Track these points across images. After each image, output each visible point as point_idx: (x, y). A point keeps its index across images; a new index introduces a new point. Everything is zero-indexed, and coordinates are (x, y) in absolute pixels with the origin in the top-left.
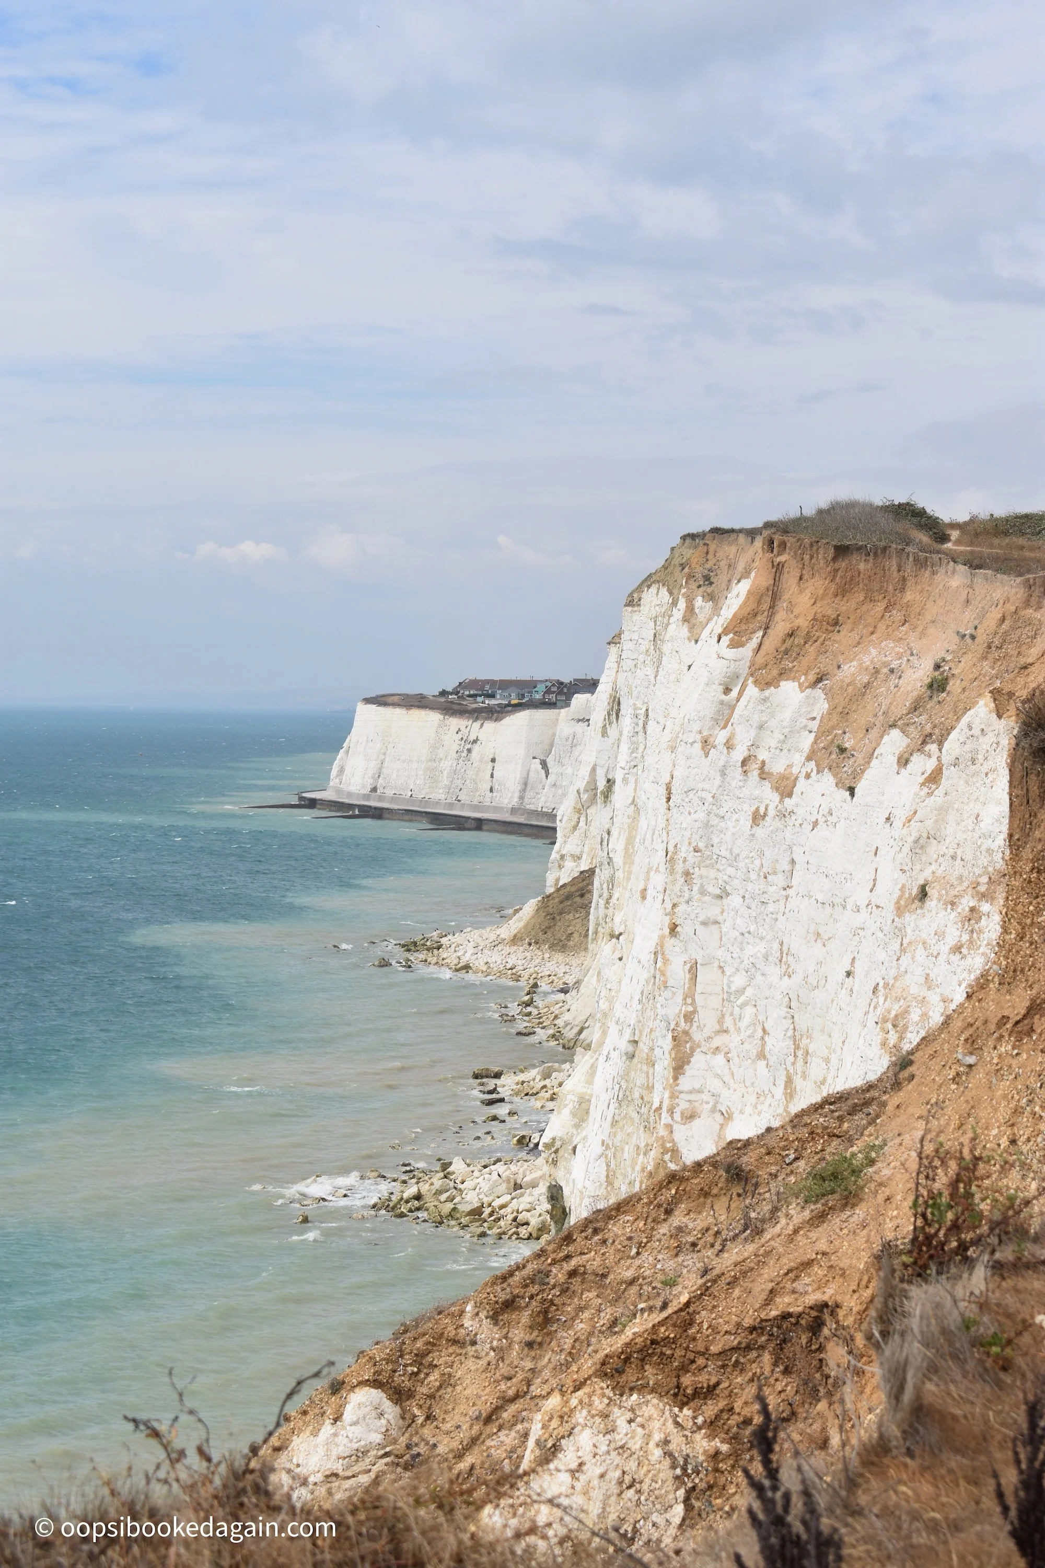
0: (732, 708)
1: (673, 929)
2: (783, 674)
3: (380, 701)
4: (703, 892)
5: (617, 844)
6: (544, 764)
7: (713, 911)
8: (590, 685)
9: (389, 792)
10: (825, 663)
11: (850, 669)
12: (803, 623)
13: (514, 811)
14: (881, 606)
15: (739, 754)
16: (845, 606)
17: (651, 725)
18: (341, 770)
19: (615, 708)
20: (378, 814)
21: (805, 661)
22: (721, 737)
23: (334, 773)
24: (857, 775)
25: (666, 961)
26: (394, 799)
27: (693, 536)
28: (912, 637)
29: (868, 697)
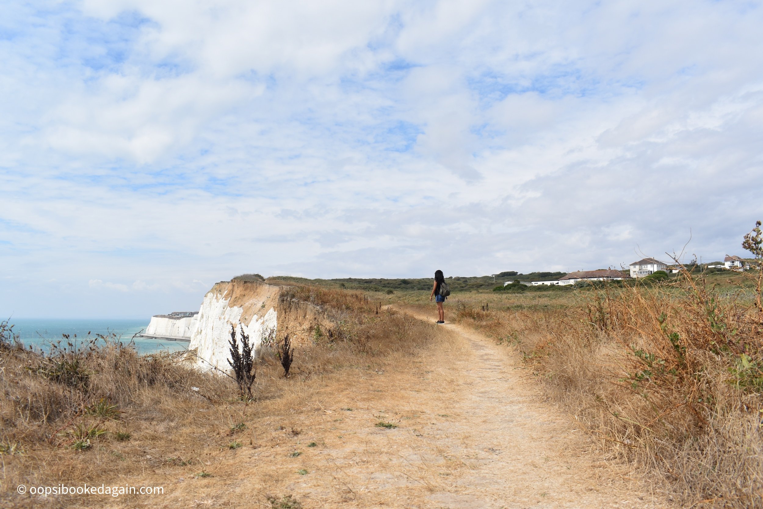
0: (225, 312)
1: (213, 354)
2: (234, 305)
3: (156, 316)
4: (219, 347)
5: (203, 342)
6: (188, 328)
7: (221, 350)
8: (197, 313)
9: (158, 334)
10: (242, 303)
11: (247, 304)
12: (238, 296)
13: (182, 337)
14: (253, 292)
15: (226, 320)
16: (246, 292)
17: (209, 318)
18: (148, 330)
19: (202, 316)
20: (156, 338)
21: (239, 303)
22: (223, 317)
23: (147, 330)
24: (248, 323)
25: (212, 360)
26: (158, 335)
27: (217, 283)
28: (259, 298)
29: (250, 309)
